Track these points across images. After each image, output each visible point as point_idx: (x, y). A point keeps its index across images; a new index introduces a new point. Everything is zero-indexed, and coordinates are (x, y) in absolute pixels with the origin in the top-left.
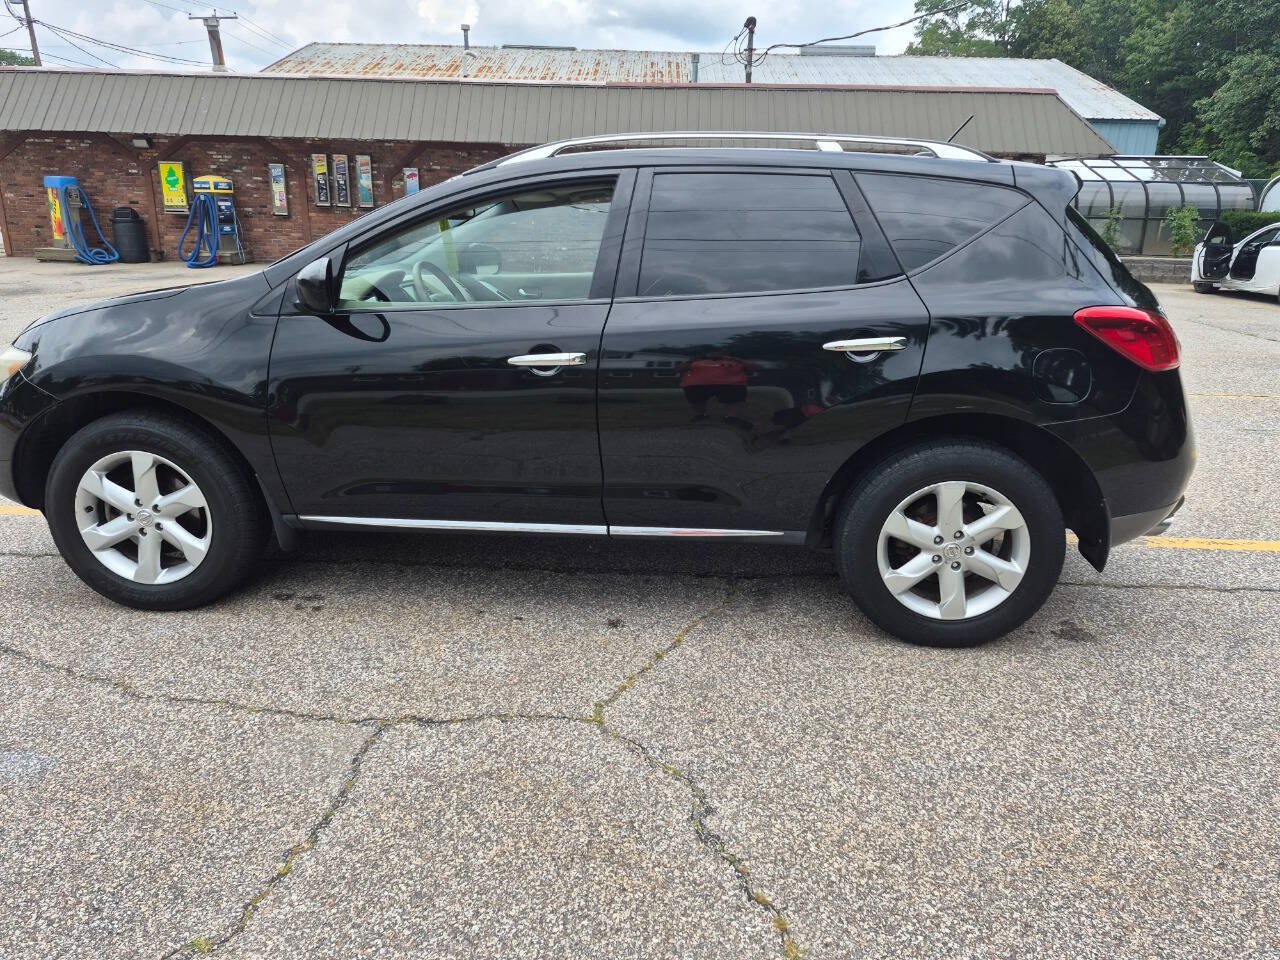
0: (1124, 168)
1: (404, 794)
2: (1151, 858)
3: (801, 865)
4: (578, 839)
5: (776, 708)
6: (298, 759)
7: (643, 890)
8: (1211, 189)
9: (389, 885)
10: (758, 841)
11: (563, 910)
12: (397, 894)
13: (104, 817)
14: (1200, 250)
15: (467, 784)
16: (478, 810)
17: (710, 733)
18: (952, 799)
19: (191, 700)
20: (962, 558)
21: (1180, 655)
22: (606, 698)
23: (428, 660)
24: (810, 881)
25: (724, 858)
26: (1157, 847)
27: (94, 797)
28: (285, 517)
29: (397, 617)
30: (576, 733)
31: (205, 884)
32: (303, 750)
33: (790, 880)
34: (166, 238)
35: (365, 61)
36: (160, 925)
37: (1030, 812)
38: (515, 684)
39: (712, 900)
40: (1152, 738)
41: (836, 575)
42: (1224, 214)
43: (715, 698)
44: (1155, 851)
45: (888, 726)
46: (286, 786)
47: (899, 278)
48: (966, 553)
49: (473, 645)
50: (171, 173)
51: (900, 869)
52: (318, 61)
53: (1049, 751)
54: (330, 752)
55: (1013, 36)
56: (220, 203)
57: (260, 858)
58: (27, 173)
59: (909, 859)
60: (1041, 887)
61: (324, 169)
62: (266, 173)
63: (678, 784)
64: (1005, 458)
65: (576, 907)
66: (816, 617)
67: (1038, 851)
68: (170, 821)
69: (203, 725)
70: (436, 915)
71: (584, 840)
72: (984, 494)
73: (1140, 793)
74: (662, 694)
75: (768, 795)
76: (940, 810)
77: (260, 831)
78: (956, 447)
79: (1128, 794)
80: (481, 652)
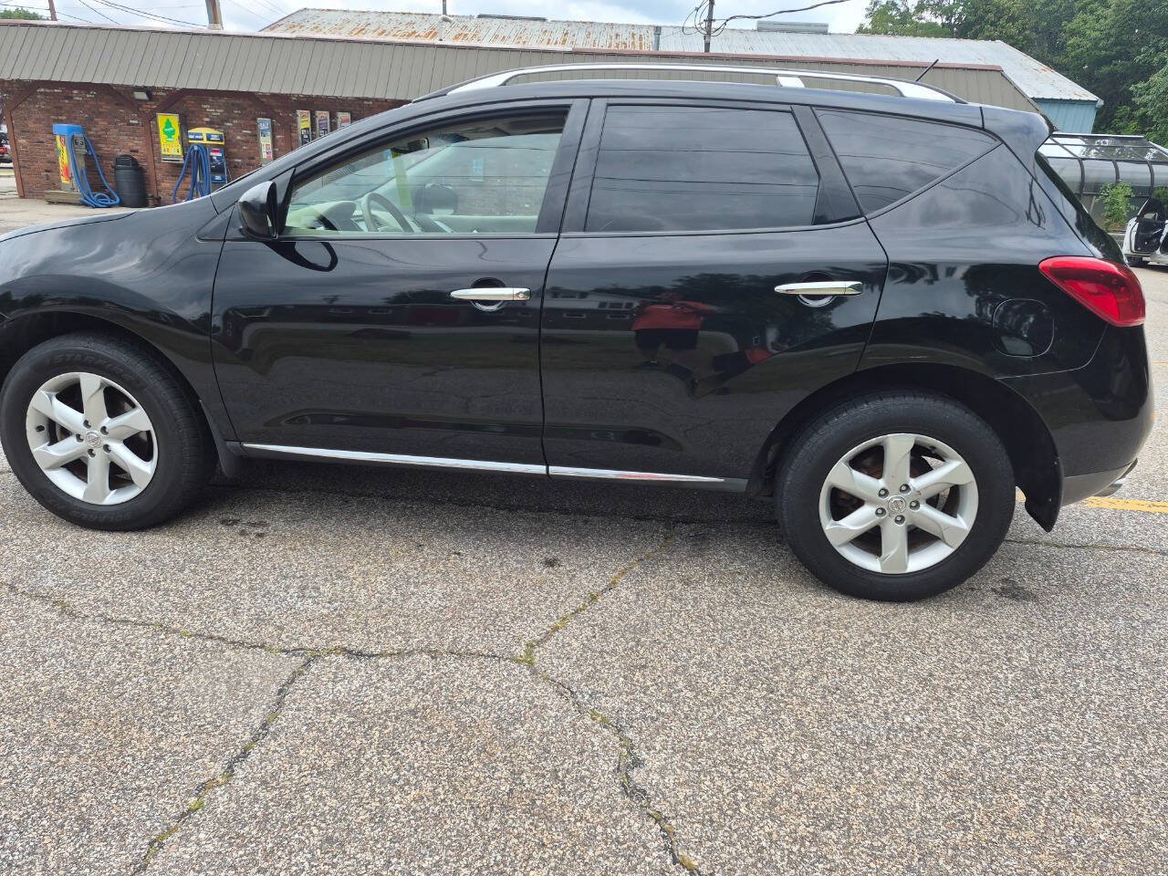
0: (1062, 145)
1: (326, 729)
2: (1102, 837)
3: (730, 828)
4: (498, 786)
5: (709, 657)
6: (224, 687)
7: (562, 846)
8: (1145, 168)
9: (300, 828)
10: (686, 798)
11: (478, 864)
12: (308, 838)
13: (21, 739)
14: (1132, 225)
15: (391, 721)
16: (399, 751)
17: (641, 680)
18: (890, 762)
19: (125, 622)
20: (906, 512)
21: (1125, 618)
22: (538, 638)
23: (363, 591)
24: (739, 847)
25: (650, 815)
26: (1109, 826)
27: (15, 718)
28: (228, 443)
29: (337, 546)
30: (505, 674)
31: (113, 816)
32: (229, 678)
33: (717, 842)
34: (163, 184)
35: (350, 27)
36: (61, 858)
37: (971, 780)
38: (448, 620)
39: (635, 861)
40: (1099, 706)
41: (775, 523)
42: (1156, 192)
43: (647, 643)
44: (1107, 830)
45: (824, 681)
46: (208, 715)
47: (858, 220)
48: (911, 507)
49: (409, 577)
50: (168, 124)
51: (834, 837)
52: (307, 25)
53: (991, 714)
54: (256, 681)
55: (959, 19)
56: (212, 154)
57: (172, 791)
58: (38, 121)
59: (844, 825)
60: (984, 864)
61: (308, 125)
62: (255, 127)
63: (606, 732)
64: (957, 411)
65: (492, 863)
66: (754, 565)
67: (981, 823)
68: (87, 746)
69: (134, 648)
70: (346, 863)
71: (505, 788)
72: (934, 448)
73: (1088, 765)
74: (594, 637)
75: (698, 748)
76: (877, 773)
77: (175, 762)
78: (906, 399)
79: (1075, 765)
80: (416, 585)
